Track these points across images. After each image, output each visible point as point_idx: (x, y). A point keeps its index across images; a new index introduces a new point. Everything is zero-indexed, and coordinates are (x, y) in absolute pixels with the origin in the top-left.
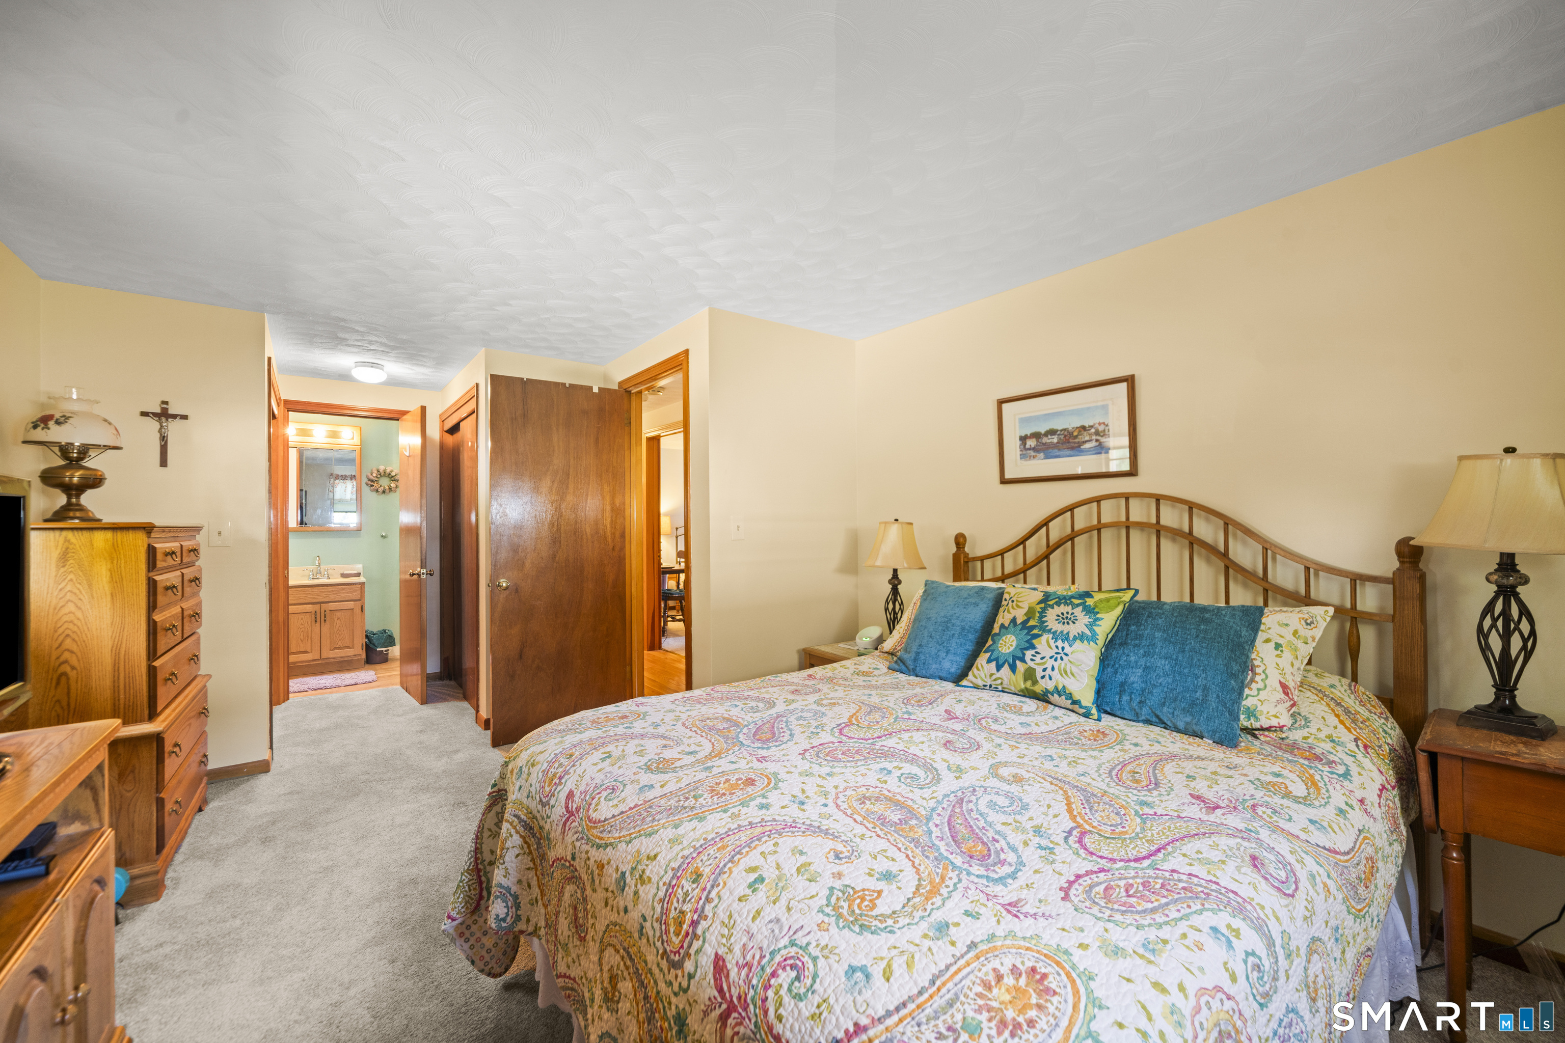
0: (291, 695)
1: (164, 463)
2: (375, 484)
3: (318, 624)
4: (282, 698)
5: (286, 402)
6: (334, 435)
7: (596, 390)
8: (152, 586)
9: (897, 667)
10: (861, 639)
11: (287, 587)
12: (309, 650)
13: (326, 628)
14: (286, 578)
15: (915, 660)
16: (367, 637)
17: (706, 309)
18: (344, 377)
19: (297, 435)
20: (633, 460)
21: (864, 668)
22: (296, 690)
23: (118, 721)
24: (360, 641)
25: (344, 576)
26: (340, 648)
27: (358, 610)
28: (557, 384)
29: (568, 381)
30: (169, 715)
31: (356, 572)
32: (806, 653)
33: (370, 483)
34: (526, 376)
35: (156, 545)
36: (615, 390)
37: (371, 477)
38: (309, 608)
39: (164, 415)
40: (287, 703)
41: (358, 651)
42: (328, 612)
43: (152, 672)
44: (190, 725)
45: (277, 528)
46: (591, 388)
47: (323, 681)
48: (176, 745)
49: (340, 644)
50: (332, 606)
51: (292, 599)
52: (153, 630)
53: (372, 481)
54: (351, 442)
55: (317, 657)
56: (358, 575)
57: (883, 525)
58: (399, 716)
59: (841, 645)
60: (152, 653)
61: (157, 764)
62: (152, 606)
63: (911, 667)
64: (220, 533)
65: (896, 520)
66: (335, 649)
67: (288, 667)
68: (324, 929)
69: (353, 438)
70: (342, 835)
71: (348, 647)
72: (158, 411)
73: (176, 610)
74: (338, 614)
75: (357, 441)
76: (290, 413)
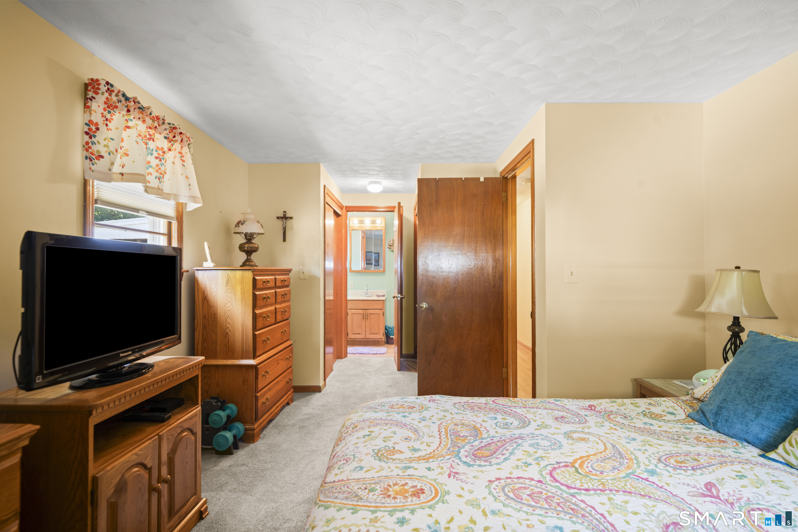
0: (348, 355)
1: (284, 240)
2: (392, 248)
3: (364, 320)
4: (343, 357)
5: (346, 207)
6: (374, 222)
7: (482, 180)
8: (255, 297)
9: (697, 417)
10: (698, 380)
11: (347, 301)
12: (361, 333)
13: (368, 323)
14: (346, 296)
15: (717, 414)
16: (386, 329)
17: (544, 105)
18: (364, 191)
19: (359, 223)
20: (510, 225)
21: (656, 410)
22: (352, 352)
23: (203, 358)
24: (382, 331)
25: (378, 296)
26: (373, 334)
27: (381, 314)
28: (457, 179)
29: (463, 176)
30: (264, 357)
31: (382, 294)
32: (637, 383)
33: (390, 247)
34: (437, 177)
35: (256, 278)
36: (498, 178)
37: (390, 244)
38: (361, 311)
39: (285, 218)
40: (346, 358)
41: (381, 336)
42: (368, 314)
43: (254, 336)
44: (278, 363)
45: (342, 270)
46: (479, 179)
47: (364, 350)
48: (267, 372)
49: (373, 332)
50: (370, 311)
51: (349, 307)
52: (255, 317)
53: (390, 246)
54: (381, 225)
55: (364, 337)
56: (384, 296)
57: (719, 272)
58: (385, 375)
59: (677, 382)
60: (255, 328)
61: (256, 379)
62: (255, 306)
63: (711, 421)
64: (303, 273)
65: (738, 268)
66: (371, 334)
67: (347, 341)
68: (294, 484)
69: (381, 223)
70: (328, 435)
71: (377, 334)
72: (282, 216)
73: (273, 308)
74: (373, 316)
75: (383, 225)
76: (348, 213)
